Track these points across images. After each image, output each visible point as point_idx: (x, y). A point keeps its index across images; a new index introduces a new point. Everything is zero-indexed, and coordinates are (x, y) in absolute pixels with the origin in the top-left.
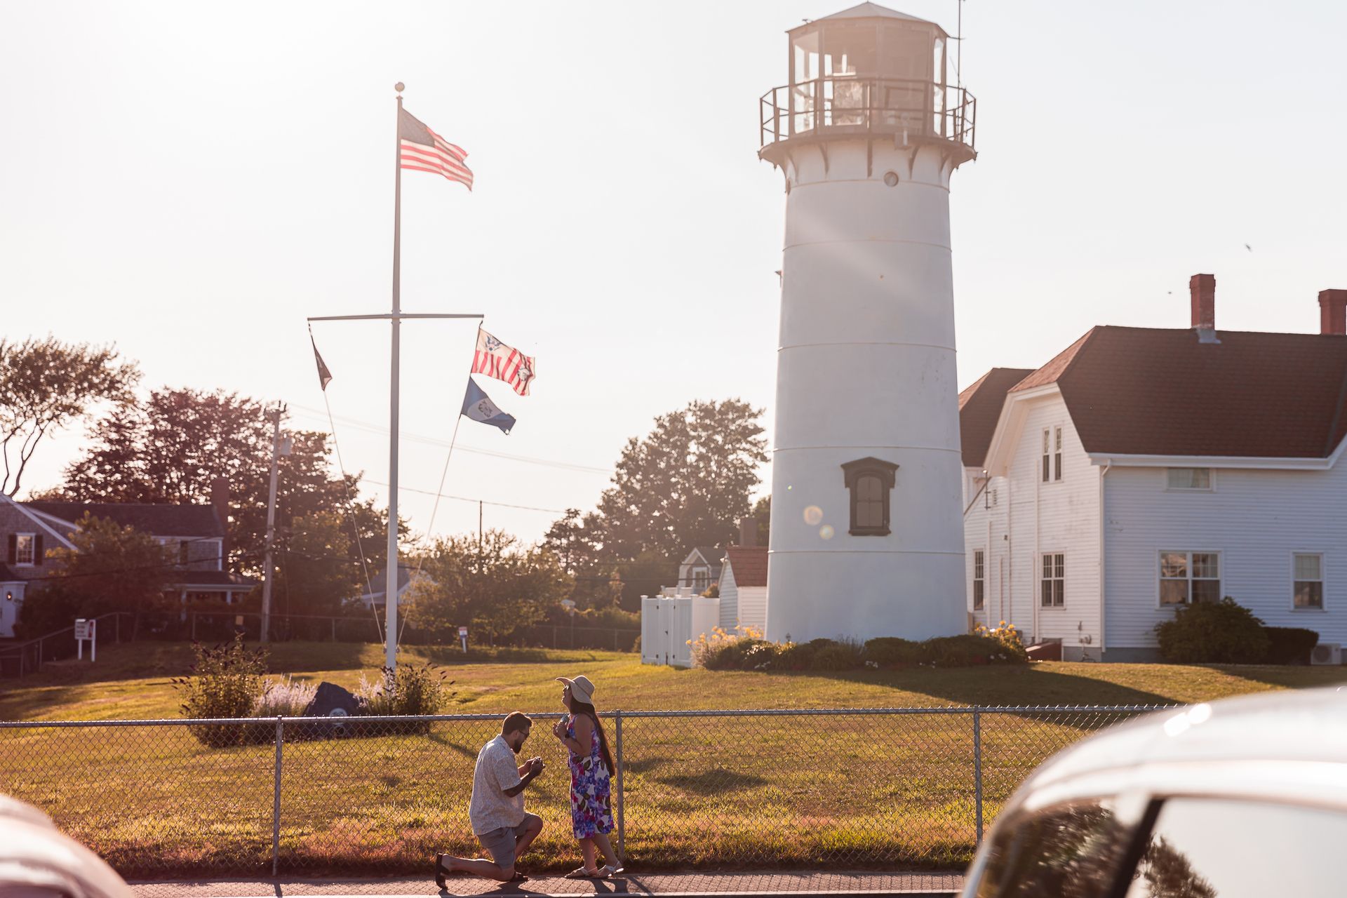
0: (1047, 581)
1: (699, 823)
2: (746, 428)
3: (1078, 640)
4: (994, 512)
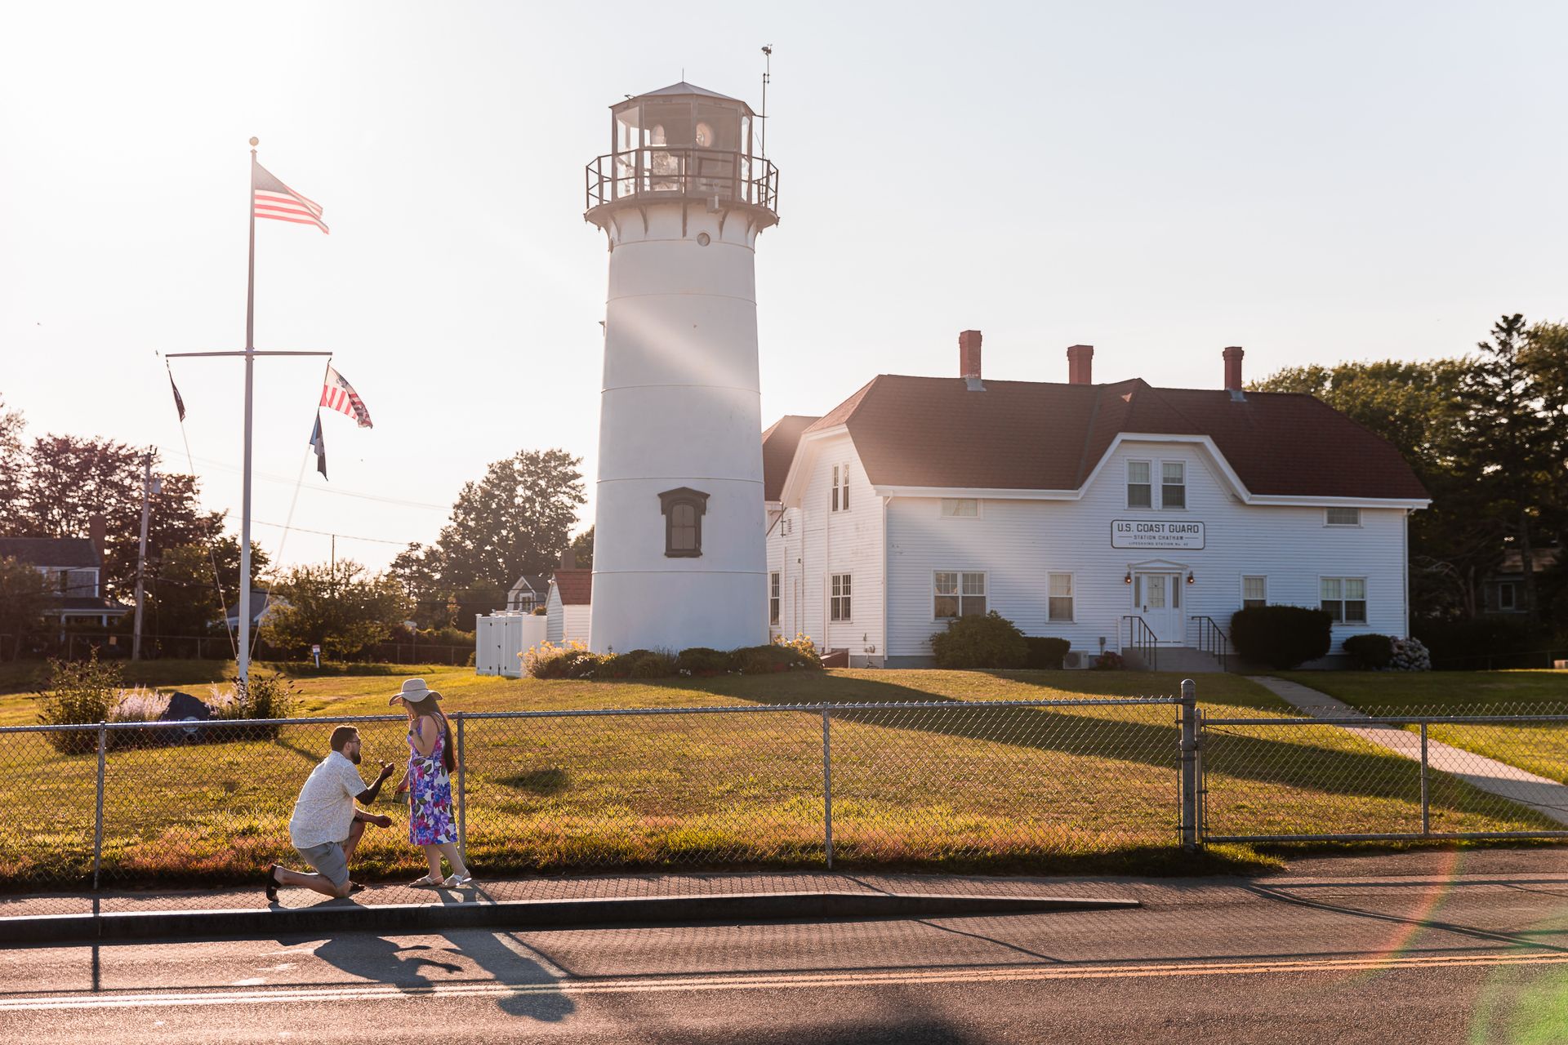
0: (835, 599)
1: (542, 826)
3: (863, 650)
4: (789, 539)
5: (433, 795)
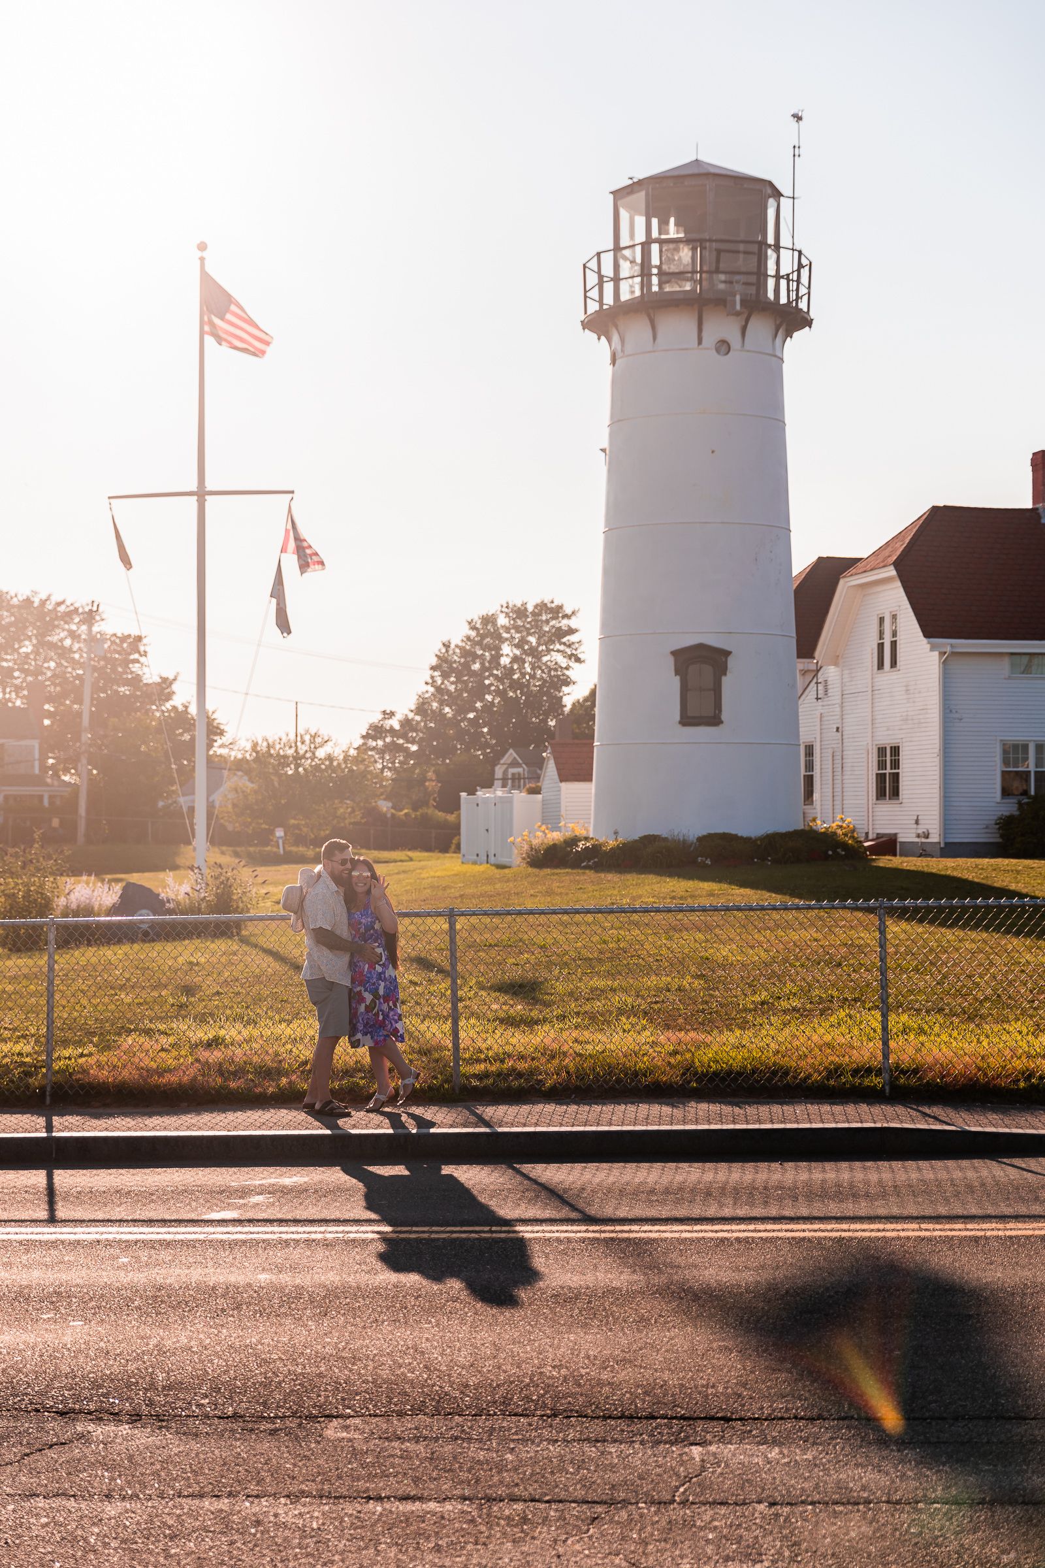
0: (881, 774)
2: (559, 629)
3: (914, 835)
4: (825, 703)
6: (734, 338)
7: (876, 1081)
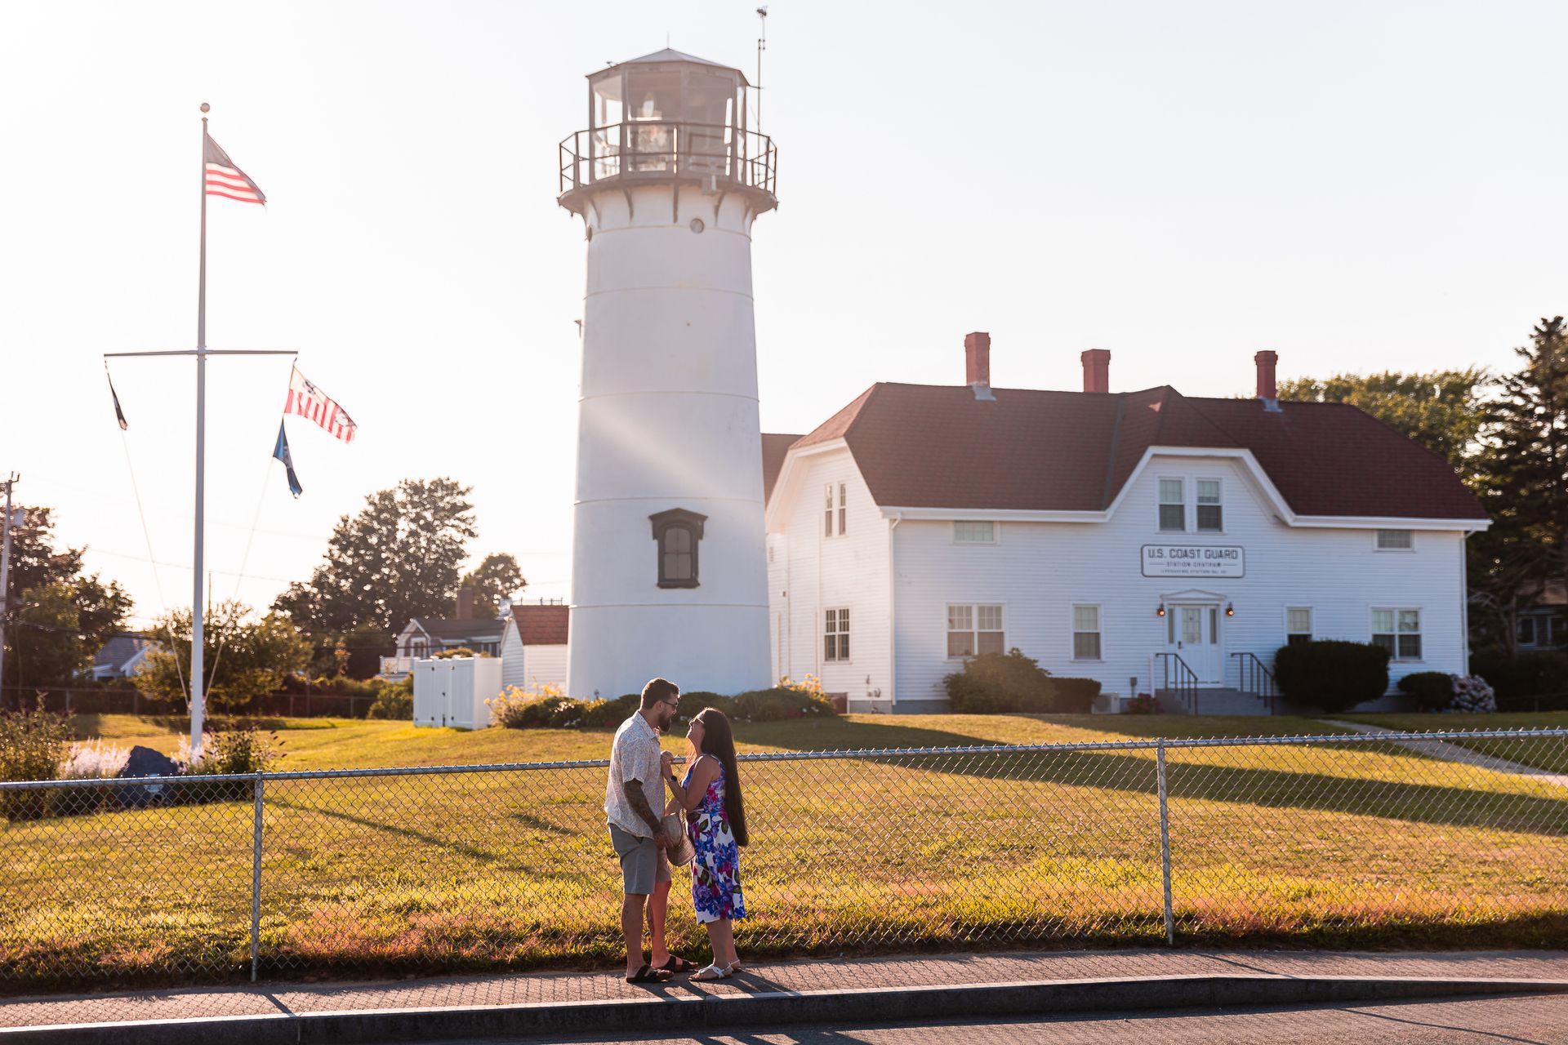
0: (830, 636)
2: (454, 505)
3: (865, 694)
4: (771, 569)
5: (714, 858)
6: (707, 216)
7: (1160, 930)
